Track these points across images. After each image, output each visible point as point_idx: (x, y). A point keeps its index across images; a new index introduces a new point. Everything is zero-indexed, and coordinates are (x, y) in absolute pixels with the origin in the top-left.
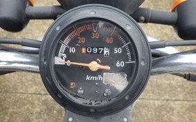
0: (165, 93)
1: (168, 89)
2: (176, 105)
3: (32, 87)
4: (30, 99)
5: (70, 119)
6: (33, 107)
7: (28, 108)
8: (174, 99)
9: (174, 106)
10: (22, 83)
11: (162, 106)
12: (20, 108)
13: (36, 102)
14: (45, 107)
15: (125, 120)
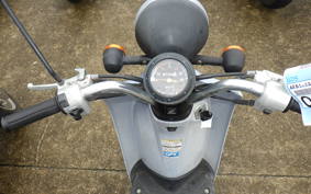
0: (262, 167)
1: (266, 162)
2: (278, 182)
3: (86, 160)
4: (84, 176)
5: (139, 191)
6: (87, 187)
7: (81, 188)
8: (274, 174)
9: (275, 184)
10: (74, 155)
11: (258, 183)
12: (71, 187)
13: (92, 179)
14: (103, 185)
15: (207, 191)
